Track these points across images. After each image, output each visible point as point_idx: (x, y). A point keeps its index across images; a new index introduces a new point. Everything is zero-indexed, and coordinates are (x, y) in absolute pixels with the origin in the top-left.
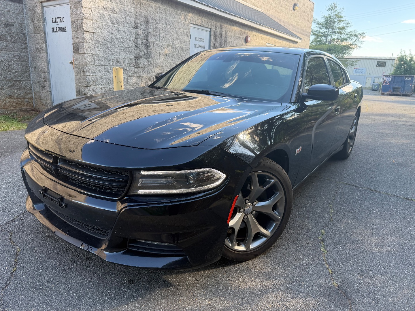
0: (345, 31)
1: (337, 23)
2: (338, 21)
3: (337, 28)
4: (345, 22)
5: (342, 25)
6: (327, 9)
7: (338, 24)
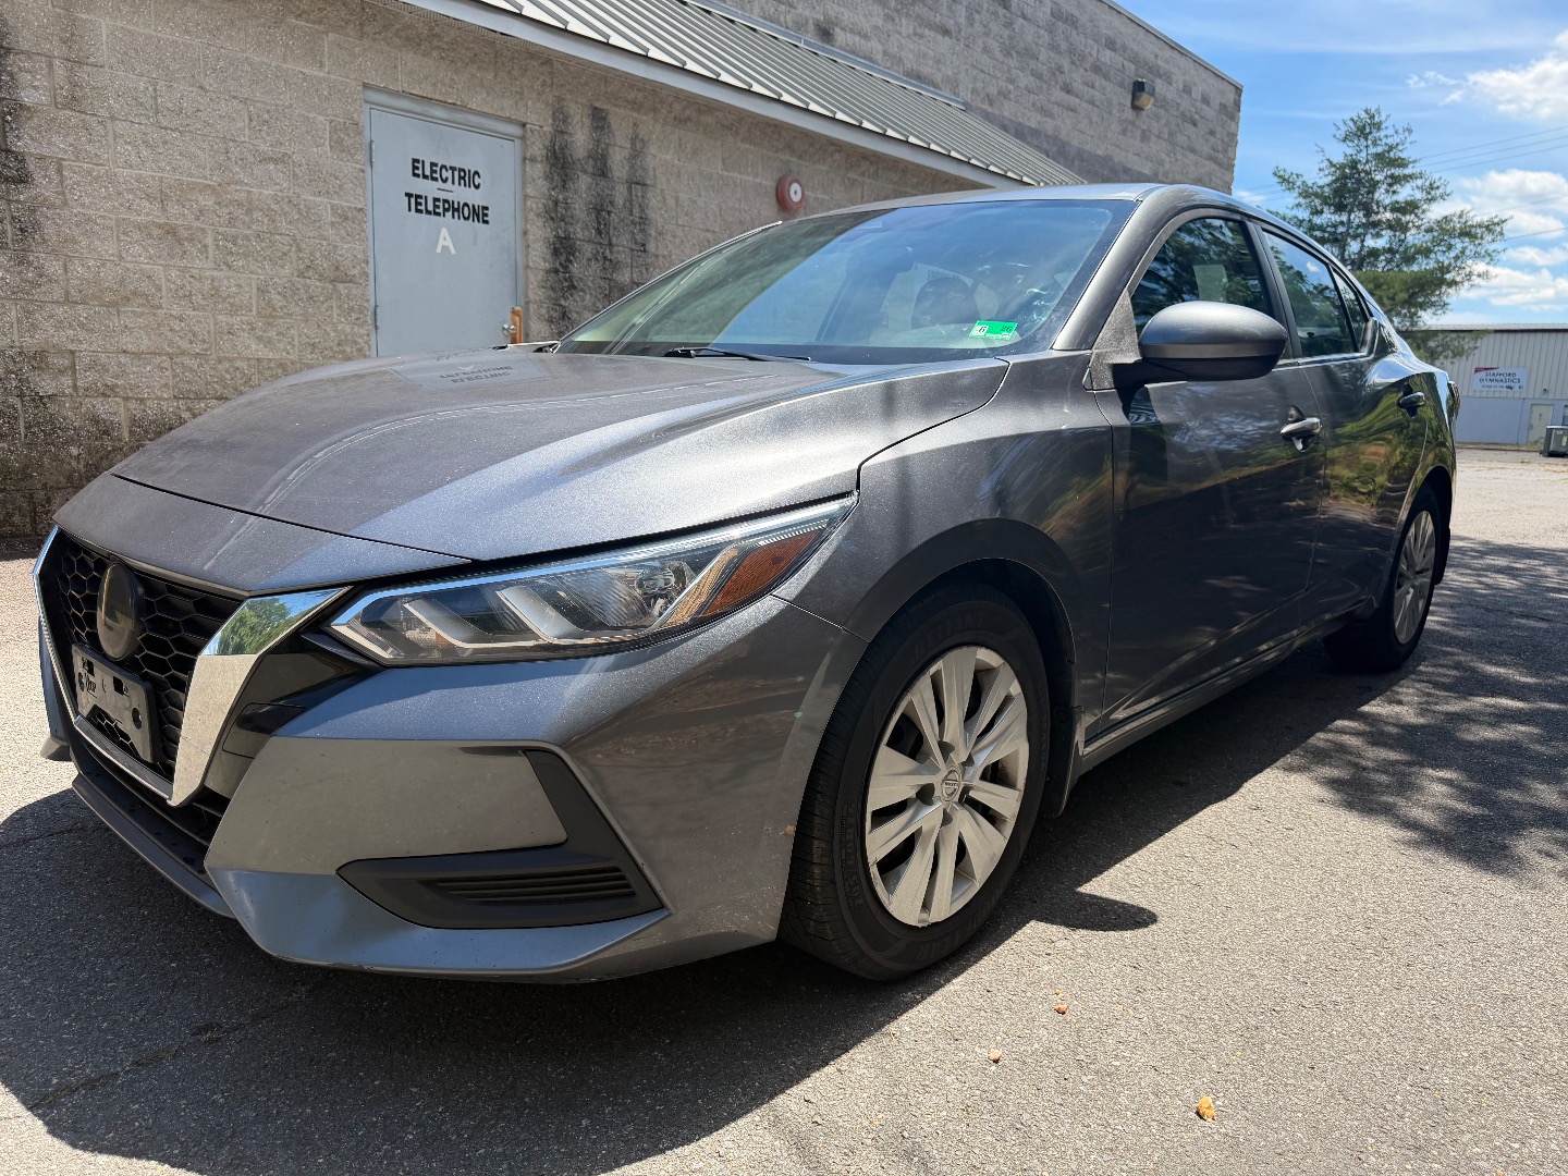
0: (1422, 216)
1: (1385, 186)
2: (1389, 180)
3: (1385, 208)
4: (1419, 182)
5: (1405, 193)
6: (1341, 134)
7: (1387, 191)
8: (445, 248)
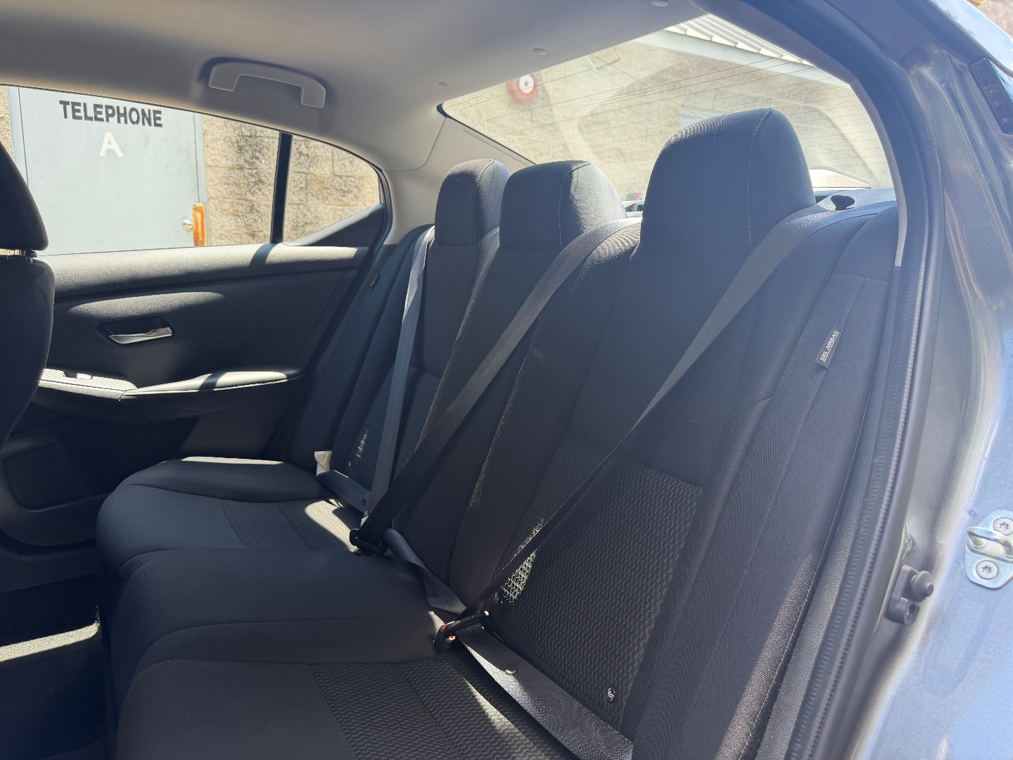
8: (109, 152)
